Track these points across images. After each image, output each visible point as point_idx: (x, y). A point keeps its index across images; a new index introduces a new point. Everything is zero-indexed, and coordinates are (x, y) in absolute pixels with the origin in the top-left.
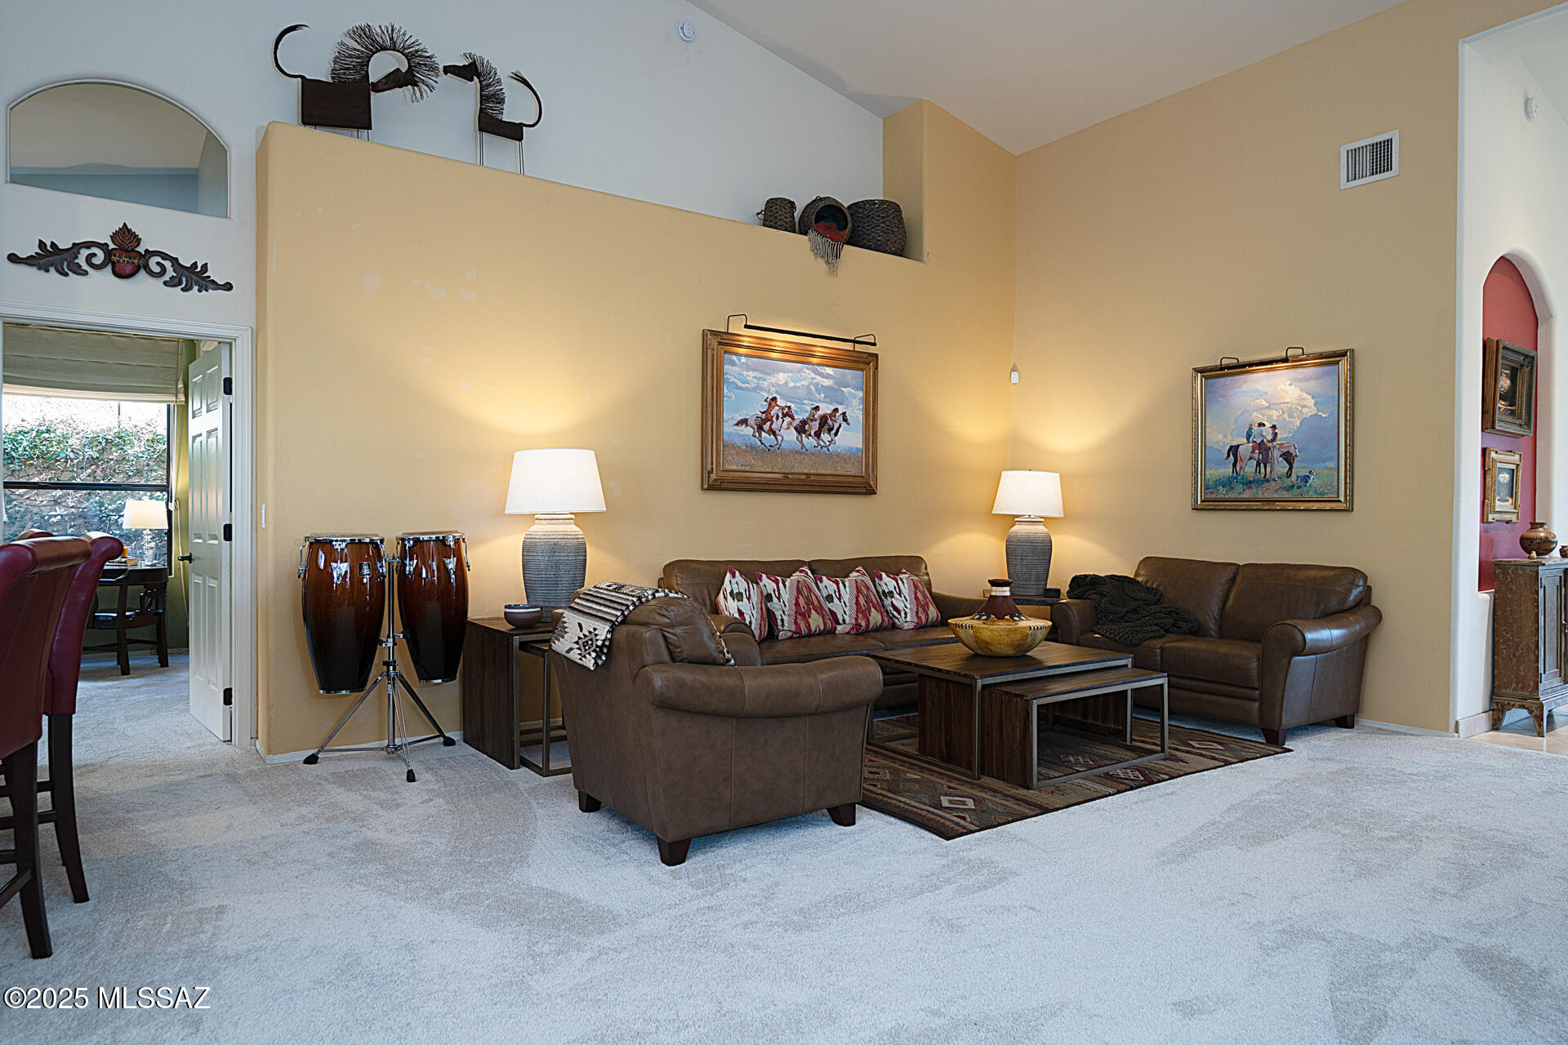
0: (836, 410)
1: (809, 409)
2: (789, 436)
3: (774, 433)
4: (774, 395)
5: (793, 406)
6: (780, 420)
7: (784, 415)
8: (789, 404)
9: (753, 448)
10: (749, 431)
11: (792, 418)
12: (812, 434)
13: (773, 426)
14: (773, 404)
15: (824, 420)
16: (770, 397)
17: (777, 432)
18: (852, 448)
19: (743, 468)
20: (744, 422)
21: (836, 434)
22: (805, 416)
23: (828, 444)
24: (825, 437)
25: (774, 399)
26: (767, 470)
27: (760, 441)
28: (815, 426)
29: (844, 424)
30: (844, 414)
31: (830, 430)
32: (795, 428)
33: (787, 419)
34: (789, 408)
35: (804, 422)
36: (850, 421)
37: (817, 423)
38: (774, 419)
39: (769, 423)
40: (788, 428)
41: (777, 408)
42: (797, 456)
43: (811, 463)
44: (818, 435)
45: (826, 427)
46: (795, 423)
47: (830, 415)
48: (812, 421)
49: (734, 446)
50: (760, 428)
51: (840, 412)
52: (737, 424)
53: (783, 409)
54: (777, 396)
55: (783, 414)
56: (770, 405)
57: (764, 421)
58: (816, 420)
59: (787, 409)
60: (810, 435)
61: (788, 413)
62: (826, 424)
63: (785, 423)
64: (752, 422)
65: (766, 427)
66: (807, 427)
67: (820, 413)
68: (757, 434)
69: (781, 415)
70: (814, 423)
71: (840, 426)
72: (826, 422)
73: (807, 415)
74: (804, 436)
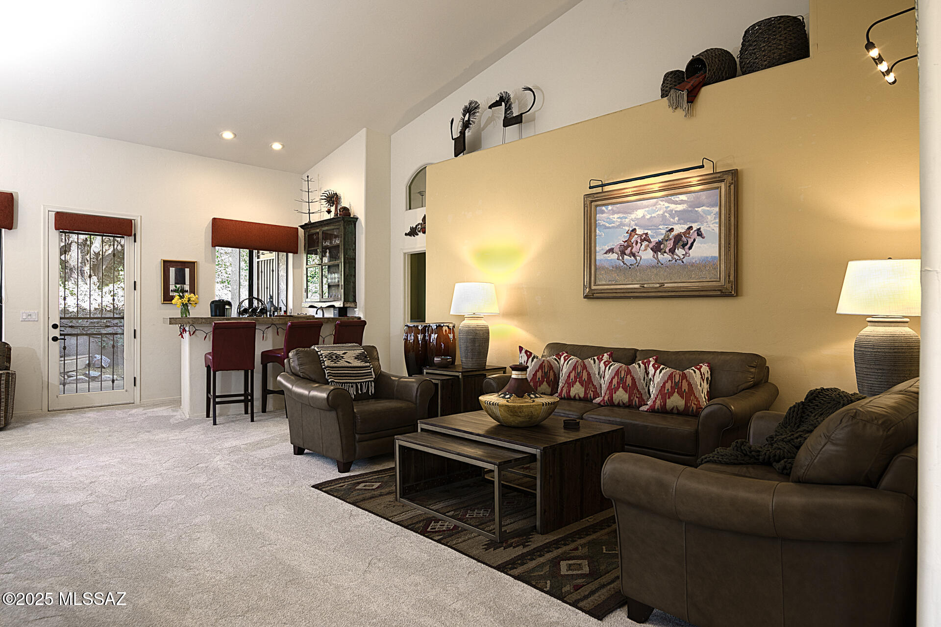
0: (690, 228)
1: (664, 232)
2: (646, 255)
3: (634, 255)
4: (634, 227)
5: (649, 232)
6: (639, 244)
7: (642, 241)
8: (646, 232)
9: (617, 268)
10: (615, 256)
11: (650, 242)
12: (667, 250)
13: (633, 250)
14: (633, 234)
15: (678, 238)
16: (631, 229)
17: (637, 254)
18: (707, 257)
19: (610, 283)
20: (611, 250)
21: (690, 248)
22: (660, 238)
23: (682, 257)
24: (680, 252)
25: (634, 230)
26: (628, 283)
27: (623, 262)
28: (670, 244)
29: (698, 239)
30: (699, 230)
31: (684, 246)
32: (651, 249)
33: (645, 243)
34: (646, 234)
35: (659, 243)
36: (704, 235)
37: (672, 241)
38: (634, 245)
39: (630, 248)
40: (646, 250)
41: (636, 236)
42: (654, 270)
43: (666, 274)
44: (672, 251)
45: (681, 243)
46: (651, 245)
47: (684, 233)
48: (667, 241)
49: (603, 268)
50: (623, 253)
51: (694, 229)
52: (606, 253)
53: (641, 236)
54: (637, 228)
55: (641, 239)
56: (630, 234)
57: (626, 248)
58: (670, 239)
59: (644, 236)
60: (665, 252)
61: (646, 238)
62: (681, 241)
63: (643, 246)
64: (617, 250)
65: (628, 251)
66: (662, 246)
67: (674, 233)
68: (621, 258)
69: (639, 241)
70: (668, 242)
71: (694, 240)
72: (680, 239)
73: (663, 237)
74: (659, 253)
